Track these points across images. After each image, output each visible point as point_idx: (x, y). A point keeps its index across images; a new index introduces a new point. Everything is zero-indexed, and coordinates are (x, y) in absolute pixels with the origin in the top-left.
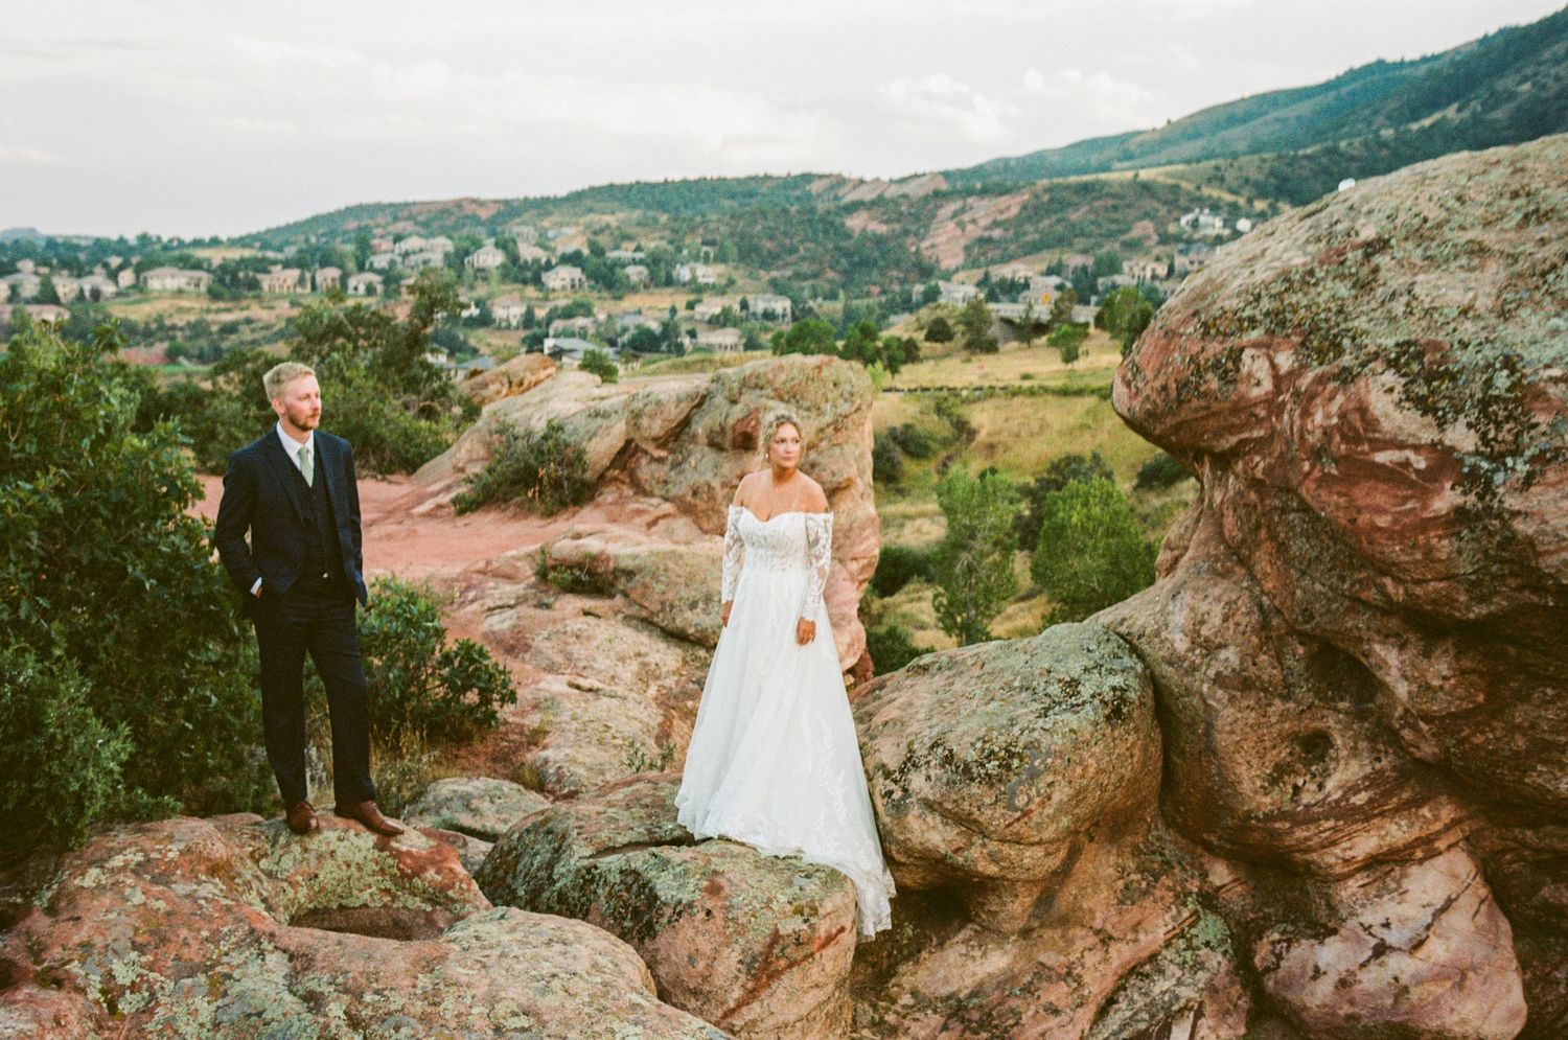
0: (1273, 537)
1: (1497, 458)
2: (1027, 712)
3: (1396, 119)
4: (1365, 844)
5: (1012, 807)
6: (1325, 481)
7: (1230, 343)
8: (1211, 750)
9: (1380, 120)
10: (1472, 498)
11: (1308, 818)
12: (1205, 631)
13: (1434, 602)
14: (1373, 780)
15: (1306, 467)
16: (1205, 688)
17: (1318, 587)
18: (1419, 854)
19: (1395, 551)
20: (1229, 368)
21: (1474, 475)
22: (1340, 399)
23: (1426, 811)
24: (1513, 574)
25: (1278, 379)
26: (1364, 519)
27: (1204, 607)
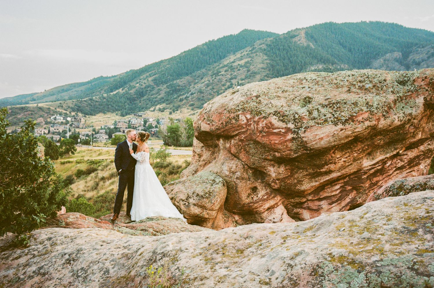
0: (245, 150)
1: (298, 128)
2: (209, 186)
3: (107, 92)
4: (267, 205)
5: (211, 203)
6: (263, 136)
7: (236, 114)
8: (237, 192)
9: (103, 92)
10: (295, 136)
11: (256, 202)
12: (232, 170)
13: (287, 155)
14: (267, 194)
15: (258, 134)
16: (235, 180)
17: (256, 158)
18: (276, 206)
19: (280, 147)
20: (237, 118)
21: (295, 132)
22: (265, 121)
23: (276, 198)
24: (302, 148)
25: (247, 120)
26: (273, 142)
27: (231, 165)
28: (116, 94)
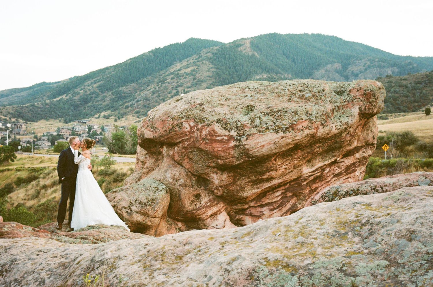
0: (188, 157)
1: (241, 136)
2: (151, 193)
3: (50, 98)
4: (210, 212)
5: (154, 210)
6: (206, 144)
7: (179, 121)
8: (180, 199)
9: (45, 98)
10: (237, 143)
11: (199, 209)
12: (175, 177)
13: (229, 162)
14: (210, 201)
15: (202, 142)
16: (178, 187)
17: (199, 165)
18: (219, 213)
19: (223, 154)
20: (180, 126)
21: (237, 139)
22: (208, 129)
23: (219, 205)
24: (244, 155)
25: (191, 127)
26: (216, 149)
27: (174, 173)
28: (59, 100)
